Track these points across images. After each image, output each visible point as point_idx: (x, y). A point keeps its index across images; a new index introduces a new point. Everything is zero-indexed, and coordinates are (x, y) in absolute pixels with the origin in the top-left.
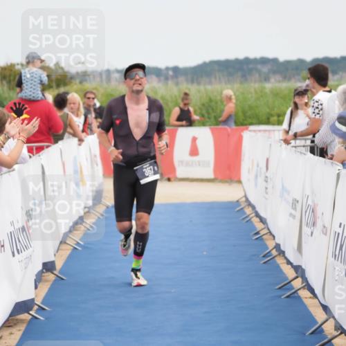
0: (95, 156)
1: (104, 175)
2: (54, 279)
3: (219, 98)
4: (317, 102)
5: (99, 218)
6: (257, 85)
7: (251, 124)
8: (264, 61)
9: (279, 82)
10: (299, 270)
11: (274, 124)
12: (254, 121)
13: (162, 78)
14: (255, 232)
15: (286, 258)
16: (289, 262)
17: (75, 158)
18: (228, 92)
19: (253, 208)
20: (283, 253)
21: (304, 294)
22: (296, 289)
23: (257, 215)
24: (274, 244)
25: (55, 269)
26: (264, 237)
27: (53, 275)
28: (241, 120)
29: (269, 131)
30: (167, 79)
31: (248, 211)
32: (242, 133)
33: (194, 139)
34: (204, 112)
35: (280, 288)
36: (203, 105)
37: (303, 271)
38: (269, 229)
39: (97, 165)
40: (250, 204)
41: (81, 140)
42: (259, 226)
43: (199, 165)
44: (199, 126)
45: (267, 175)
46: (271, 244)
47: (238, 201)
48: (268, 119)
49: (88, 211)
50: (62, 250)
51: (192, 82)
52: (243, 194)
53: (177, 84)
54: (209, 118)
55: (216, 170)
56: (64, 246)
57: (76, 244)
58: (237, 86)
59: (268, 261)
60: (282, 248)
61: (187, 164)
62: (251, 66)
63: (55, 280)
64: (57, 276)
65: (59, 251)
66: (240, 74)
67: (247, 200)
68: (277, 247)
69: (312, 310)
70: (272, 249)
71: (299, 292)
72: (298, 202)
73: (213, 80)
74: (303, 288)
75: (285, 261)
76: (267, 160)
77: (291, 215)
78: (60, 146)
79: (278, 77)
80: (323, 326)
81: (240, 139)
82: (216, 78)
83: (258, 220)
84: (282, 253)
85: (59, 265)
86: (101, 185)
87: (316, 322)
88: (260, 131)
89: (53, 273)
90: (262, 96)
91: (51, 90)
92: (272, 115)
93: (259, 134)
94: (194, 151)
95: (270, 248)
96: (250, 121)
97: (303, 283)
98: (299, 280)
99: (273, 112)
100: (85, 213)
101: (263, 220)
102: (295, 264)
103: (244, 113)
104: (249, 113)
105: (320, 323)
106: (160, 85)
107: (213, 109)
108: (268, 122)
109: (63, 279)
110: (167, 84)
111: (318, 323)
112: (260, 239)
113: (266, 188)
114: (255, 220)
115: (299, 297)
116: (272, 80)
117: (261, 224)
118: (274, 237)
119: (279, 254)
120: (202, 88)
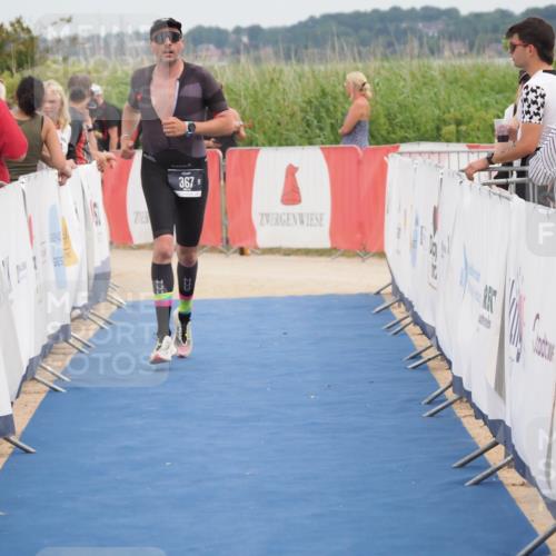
0: (95, 205)
1: (111, 243)
2: (11, 450)
3: (340, 88)
4: (533, 91)
5: (102, 328)
6: (415, 62)
7: (405, 140)
8: (430, 14)
9: (460, 55)
10: (499, 430)
11: (448, 141)
12: (411, 134)
13: (228, 51)
14: (412, 355)
15: (473, 406)
16: (479, 414)
17: (53, 210)
18: (358, 77)
19: (409, 306)
20: (468, 394)
21: (509, 477)
22: (494, 467)
23: (417, 321)
24: (451, 378)
25: (14, 433)
26: (430, 364)
27: (10, 445)
28: (384, 133)
29: (439, 153)
30: (238, 52)
31: (399, 312)
32: (385, 158)
33: (291, 171)
34: (310, 117)
35: (462, 465)
36: (309, 102)
37: (507, 431)
38: (439, 348)
39: (98, 223)
40: (402, 300)
41: (64, 175)
42: (420, 342)
43: (302, 222)
44: (300, 145)
45: (435, 240)
46: (443, 378)
47: (378, 293)
48: (438, 129)
49: (80, 316)
50: (25, 393)
51: (288, 57)
52: (389, 281)
53: (257, 61)
54: (321, 129)
55: (334, 232)
56: (30, 386)
57: (55, 382)
58: (374, 64)
59: (438, 411)
60: (466, 386)
61: (279, 220)
62: (404, 25)
63: (13, 454)
64: (17, 446)
65: (21, 396)
66: (382, 40)
67: (396, 291)
68: (457, 383)
69: (525, 509)
70: (447, 389)
71: (498, 473)
72: (495, 293)
73: (329, 52)
74: (507, 464)
75: (472, 412)
76: (435, 211)
77: (482, 320)
78: (23, 186)
79: (459, 47)
80: (547, 542)
81: (383, 168)
82: (333, 48)
83: (417, 330)
84: (465, 396)
85: (20, 424)
86: (105, 263)
87: (533, 533)
88: (420, 153)
89: (9, 440)
90: (425, 84)
91: (6, 73)
92: (446, 123)
93: (419, 159)
94: (292, 195)
95: (443, 387)
96: (401, 133)
97: (506, 455)
98: (500, 448)
99: (447, 116)
100: (73, 320)
101: (428, 332)
102: (490, 418)
103: (390, 117)
104: (400, 118)
105: (541, 534)
106: (225, 63)
107: (328, 110)
108: (436, 136)
109: (27, 452)
110: (238, 61)
111: (536, 535)
112: (423, 367)
113: (434, 267)
114: (413, 330)
115: (500, 484)
116: (447, 53)
117: (424, 337)
118: (449, 363)
119: (460, 399)
120: (306, 68)
